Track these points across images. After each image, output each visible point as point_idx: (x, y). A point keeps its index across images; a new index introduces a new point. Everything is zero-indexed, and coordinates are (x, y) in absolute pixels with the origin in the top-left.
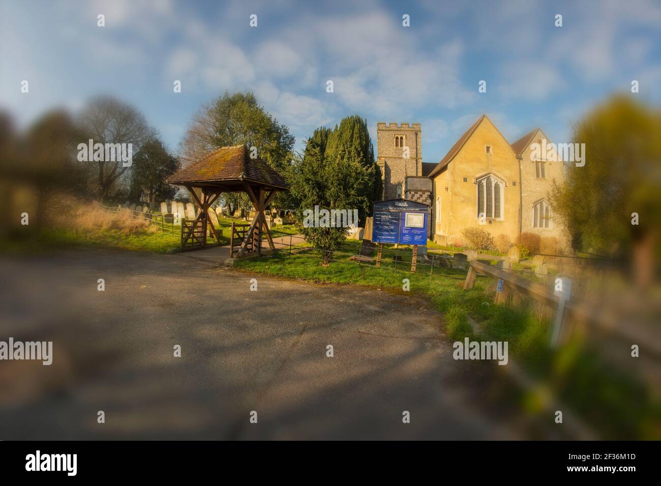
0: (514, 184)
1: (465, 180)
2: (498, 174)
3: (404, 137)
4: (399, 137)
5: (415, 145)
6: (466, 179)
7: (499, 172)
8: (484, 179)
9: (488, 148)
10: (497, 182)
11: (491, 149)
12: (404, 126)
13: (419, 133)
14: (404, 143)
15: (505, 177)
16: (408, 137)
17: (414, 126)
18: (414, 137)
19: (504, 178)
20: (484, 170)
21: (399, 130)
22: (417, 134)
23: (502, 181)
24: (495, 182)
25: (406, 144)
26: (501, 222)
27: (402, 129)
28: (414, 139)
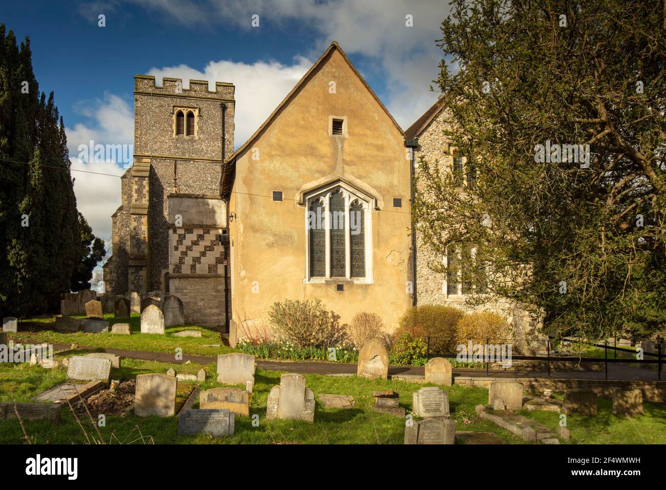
0: (397, 203)
1: (278, 196)
2: (359, 183)
3: (196, 113)
4: (185, 113)
5: (221, 132)
6: (281, 193)
7: (360, 177)
8: (324, 194)
9: (337, 125)
10: (356, 201)
11: (344, 126)
12: (197, 88)
13: (229, 105)
14: (196, 128)
15: (375, 187)
16: (205, 114)
17: (220, 89)
18: (219, 114)
19: (373, 191)
20: (323, 173)
21: (185, 97)
22: (224, 108)
23: (367, 198)
24: (353, 198)
25: (200, 128)
26: (366, 286)
27: (193, 94)
28: (219, 119)
